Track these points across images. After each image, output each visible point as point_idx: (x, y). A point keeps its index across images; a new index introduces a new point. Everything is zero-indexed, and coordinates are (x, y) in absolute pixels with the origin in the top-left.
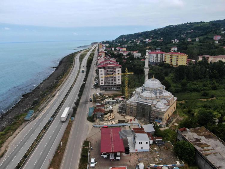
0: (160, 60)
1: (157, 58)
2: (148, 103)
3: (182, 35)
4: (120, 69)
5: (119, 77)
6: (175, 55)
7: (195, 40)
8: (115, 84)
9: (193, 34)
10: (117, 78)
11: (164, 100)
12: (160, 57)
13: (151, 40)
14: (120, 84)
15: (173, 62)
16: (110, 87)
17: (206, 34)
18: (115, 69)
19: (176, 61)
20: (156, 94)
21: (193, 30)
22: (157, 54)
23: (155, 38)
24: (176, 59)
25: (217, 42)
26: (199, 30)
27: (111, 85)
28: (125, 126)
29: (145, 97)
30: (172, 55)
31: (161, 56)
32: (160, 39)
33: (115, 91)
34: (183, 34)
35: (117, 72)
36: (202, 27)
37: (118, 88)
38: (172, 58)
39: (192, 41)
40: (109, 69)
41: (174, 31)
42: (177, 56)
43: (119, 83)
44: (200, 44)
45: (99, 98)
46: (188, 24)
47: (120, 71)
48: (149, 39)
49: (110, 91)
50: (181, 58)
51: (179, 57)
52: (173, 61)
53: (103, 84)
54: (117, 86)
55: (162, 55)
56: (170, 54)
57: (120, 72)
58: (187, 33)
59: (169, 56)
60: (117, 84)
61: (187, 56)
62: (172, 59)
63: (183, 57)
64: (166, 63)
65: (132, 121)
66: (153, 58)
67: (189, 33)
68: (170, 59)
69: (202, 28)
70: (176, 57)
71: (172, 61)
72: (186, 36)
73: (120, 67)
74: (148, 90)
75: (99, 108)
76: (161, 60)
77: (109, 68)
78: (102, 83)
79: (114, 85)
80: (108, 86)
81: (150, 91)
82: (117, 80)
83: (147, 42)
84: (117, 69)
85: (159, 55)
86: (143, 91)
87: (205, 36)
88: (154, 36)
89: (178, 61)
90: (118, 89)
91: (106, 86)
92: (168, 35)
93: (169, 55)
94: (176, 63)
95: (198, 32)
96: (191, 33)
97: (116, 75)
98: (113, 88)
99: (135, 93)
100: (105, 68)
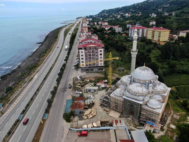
0: (141, 35)
1: (138, 33)
2: (138, 100)
3: (159, 10)
4: (102, 50)
6: (158, 30)
7: (172, 14)
8: (97, 65)
9: (169, 8)
10: (99, 59)
11: (158, 95)
12: (142, 32)
13: (130, 14)
14: (103, 65)
15: (154, 38)
16: (92, 68)
17: (182, 8)
18: (97, 49)
19: (158, 37)
20: (148, 88)
21: (169, 5)
22: (138, 30)
23: (134, 12)
24: (158, 35)
26: (175, 5)
27: (93, 67)
28: (109, 130)
29: (134, 93)
30: (154, 30)
32: (139, 13)
33: (97, 72)
34: (160, 8)
35: (99, 53)
37: (100, 69)
38: (154, 33)
39: (169, 15)
41: (151, 6)
42: (160, 32)
43: (101, 64)
44: (177, 19)
45: (79, 84)
47: (103, 51)
48: (129, 14)
49: (92, 72)
51: (162, 33)
52: (155, 36)
53: (85, 66)
54: (99, 68)
55: (144, 31)
56: (152, 29)
57: (102, 53)
58: (164, 8)
59: (151, 32)
60: (99, 65)
62: (154, 35)
63: (165, 33)
64: (148, 38)
65: (118, 123)
67: (165, 7)
68: (152, 35)
69: (178, 2)
70: (158, 33)
73: (103, 48)
75: (78, 101)
77: (90, 48)
78: (83, 65)
79: (96, 67)
81: (140, 83)
82: (99, 61)
83: (127, 16)
84: (99, 50)
86: (131, 83)
87: (181, 11)
88: (133, 11)
89: (160, 36)
90: (100, 71)
91: (87, 67)
92: (145, 9)
93: (150, 30)
94: (158, 38)
95: (174, 7)
96: (167, 7)
97: (98, 56)
98: (95, 70)
99: (120, 83)
100: (86, 48)
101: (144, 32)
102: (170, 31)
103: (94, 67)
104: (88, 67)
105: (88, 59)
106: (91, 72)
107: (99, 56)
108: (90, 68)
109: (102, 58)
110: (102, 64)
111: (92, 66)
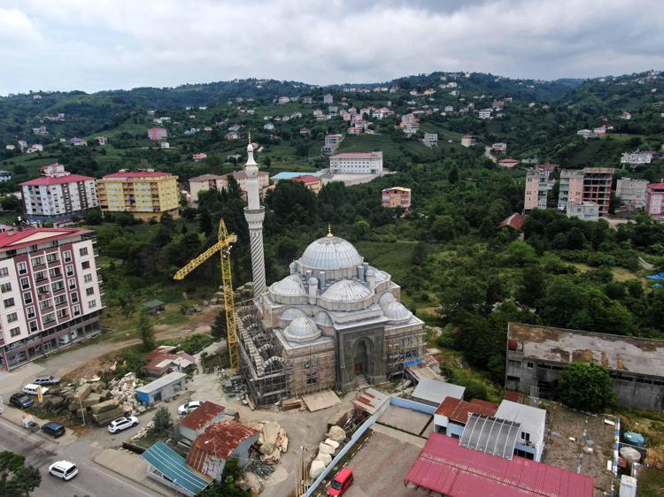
0: (79, 203)
1: (66, 197)
2: (373, 318)
3: (34, 129)
4: (88, 244)
5: (88, 278)
6: (142, 179)
8: (77, 313)
9: (68, 126)
10: (83, 286)
11: (388, 294)
12: (77, 192)
14: (99, 306)
15: (137, 204)
16: (57, 334)
17: (116, 125)
18: (68, 247)
19: (150, 199)
21: (63, 115)
22: (65, 185)
24: (150, 193)
25: (167, 145)
26: (82, 115)
27: (59, 328)
28: (370, 430)
29: (357, 304)
30: (129, 181)
31: (79, 188)
34: (37, 124)
35: (79, 260)
36: (88, 106)
37: (88, 329)
38: (131, 189)
39: (89, 143)
40: (41, 252)
42: (151, 184)
43: (92, 304)
46: (35, 97)
47: (90, 250)
49: (60, 353)
50: (163, 186)
51: (160, 186)
52: (136, 199)
53: (24, 334)
54: (83, 324)
55: (84, 187)
56: (118, 179)
57: (91, 257)
58: (48, 123)
59: (120, 186)
60: (87, 311)
61: (177, 180)
62: (132, 196)
63: (167, 184)
64: (110, 209)
65: (369, 401)
66: (53, 199)
67: (55, 122)
68: (125, 195)
69: (88, 108)
70: (148, 187)
71: (133, 202)
72: (47, 130)
73: (84, 237)
74: (341, 279)
76: (82, 205)
77: (35, 248)
78: (15, 332)
79: (72, 323)
80: (44, 334)
82: (83, 293)
84: (77, 247)
85: (73, 188)
86: (321, 288)
87: (118, 132)
89: (157, 196)
90: (89, 336)
91: (32, 337)
93: (115, 182)
94: (150, 204)
95: (84, 121)
96: (59, 123)
97: (76, 276)
98: (66, 339)
99: (281, 308)
100: (14, 251)
101: (85, 193)
102: (177, 177)
103: (65, 326)
104: (38, 335)
105: (35, 300)
106: (54, 355)
107: (81, 273)
108: (45, 339)
109: (90, 280)
110: (94, 305)
111: (58, 324)
